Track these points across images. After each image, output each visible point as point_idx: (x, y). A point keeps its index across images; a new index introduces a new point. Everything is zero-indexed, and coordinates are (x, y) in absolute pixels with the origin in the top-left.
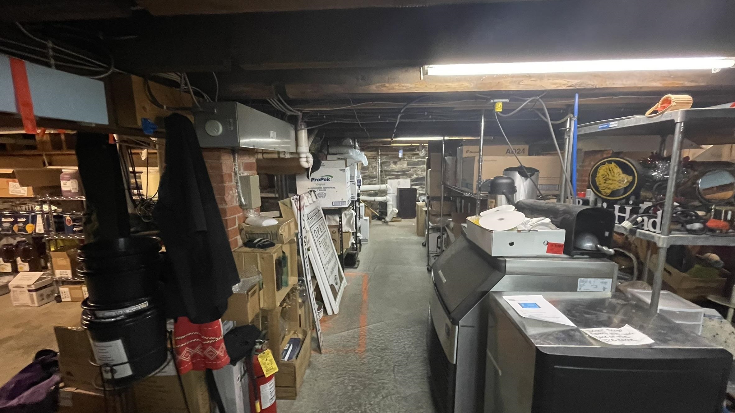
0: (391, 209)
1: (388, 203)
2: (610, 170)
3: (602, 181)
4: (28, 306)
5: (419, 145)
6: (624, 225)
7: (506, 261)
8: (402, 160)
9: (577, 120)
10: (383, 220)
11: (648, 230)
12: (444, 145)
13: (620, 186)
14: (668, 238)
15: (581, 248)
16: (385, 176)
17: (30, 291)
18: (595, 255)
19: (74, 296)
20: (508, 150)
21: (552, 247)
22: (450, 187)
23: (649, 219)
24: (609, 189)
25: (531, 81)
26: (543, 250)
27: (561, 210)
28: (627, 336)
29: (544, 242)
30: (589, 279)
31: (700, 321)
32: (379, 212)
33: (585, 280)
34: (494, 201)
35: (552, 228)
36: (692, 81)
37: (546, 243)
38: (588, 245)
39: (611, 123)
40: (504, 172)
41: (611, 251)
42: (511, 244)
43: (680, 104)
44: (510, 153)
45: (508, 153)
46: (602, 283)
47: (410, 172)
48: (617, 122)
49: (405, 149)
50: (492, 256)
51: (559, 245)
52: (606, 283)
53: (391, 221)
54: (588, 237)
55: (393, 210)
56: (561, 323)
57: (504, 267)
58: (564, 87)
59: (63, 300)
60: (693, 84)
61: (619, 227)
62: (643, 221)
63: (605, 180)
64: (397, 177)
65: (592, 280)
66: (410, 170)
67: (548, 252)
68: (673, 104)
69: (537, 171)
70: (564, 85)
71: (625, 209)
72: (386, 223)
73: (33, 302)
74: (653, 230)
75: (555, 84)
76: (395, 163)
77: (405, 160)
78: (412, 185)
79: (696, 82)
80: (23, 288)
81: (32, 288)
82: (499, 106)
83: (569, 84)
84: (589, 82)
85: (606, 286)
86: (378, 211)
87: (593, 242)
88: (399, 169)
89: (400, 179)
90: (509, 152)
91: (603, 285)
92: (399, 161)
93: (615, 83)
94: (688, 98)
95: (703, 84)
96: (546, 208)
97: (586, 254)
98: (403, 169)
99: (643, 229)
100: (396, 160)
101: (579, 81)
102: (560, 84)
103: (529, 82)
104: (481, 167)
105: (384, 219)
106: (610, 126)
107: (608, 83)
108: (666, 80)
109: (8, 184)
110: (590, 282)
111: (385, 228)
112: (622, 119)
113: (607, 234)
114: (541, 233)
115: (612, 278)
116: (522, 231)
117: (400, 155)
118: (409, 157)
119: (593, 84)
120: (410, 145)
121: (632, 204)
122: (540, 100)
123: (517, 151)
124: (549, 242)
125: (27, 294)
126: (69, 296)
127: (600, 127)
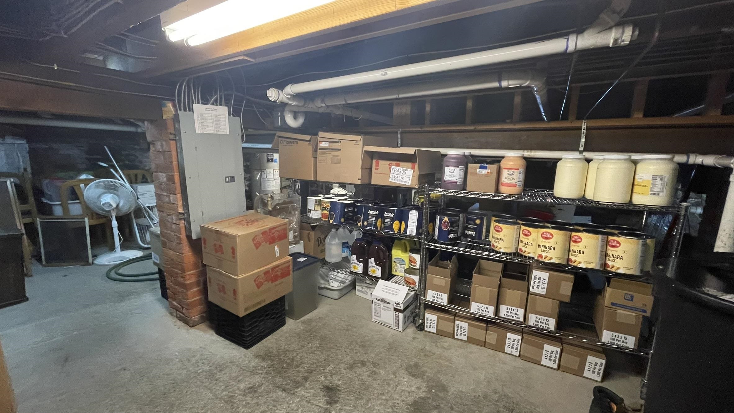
4: (390, 327)
17: (395, 309)
19: (440, 328)
59: (426, 329)
73: (397, 324)
80: (389, 303)
81: (400, 307)
109: (390, 168)
125: (393, 313)
126: (435, 326)
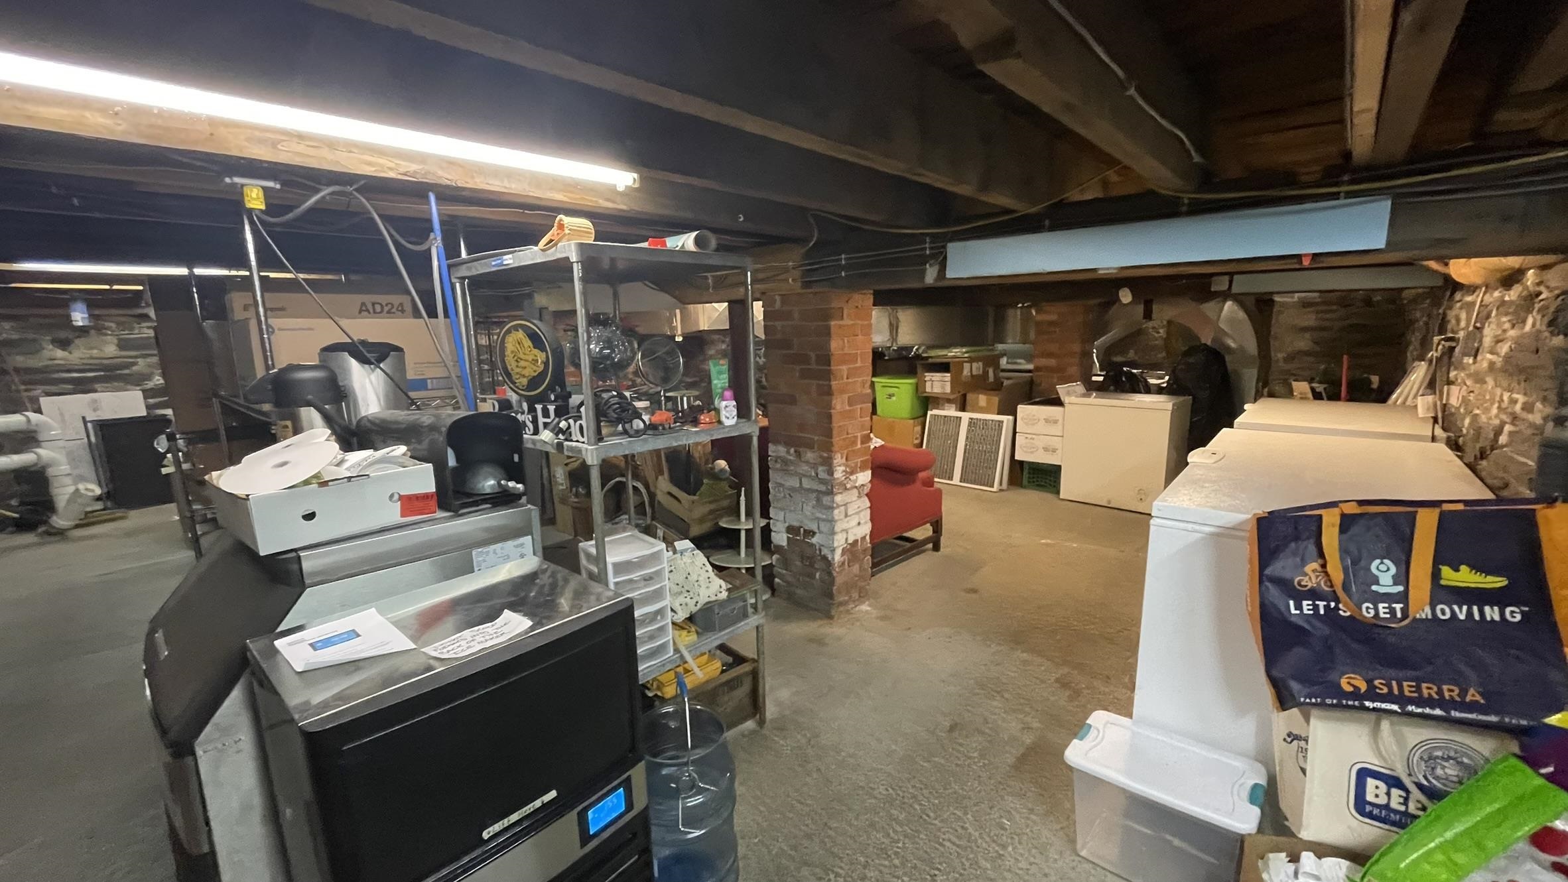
0: (71, 489)
1: (51, 472)
2: (519, 343)
3: (514, 364)
5: (141, 288)
6: (543, 438)
7: (299, 558)
8: (93, 332)
9: (441, 245)
10: (41, 529)
11: (577, 441)
12: (195, 290)
13: (535, 371)
14: (596, 449)
15: (476, 492)
16: (23, 387)
18: (503, 499)
20: (363, 304)
21: (411, 503)
22: (229, 400)
23: (575, 422)
24: (524, 376)
25: (308, 146)
26: (393, 514)
27: (425, 424)
28: (499, 630)
29: (392, 496)
30: (493, 547)
31: (663, 563)
32: (22, 504)
33: (485, 549)
34: (289, 423)
35: (405, 465)
36: (608, 200)
37: (396, 497)
38: (488, 484)
39: (505, 257)
40: (319, 354)
41: (519, 489)
42: (310, 517)
43: (576, 232)
44: (369, 313)
45: (366, 313)
46: (516, 546)
47: (135, 368)
48: (510, 256)
49: (94, 301)
50: (262, 554)
51: (426, 497)
52: (522, 545)
53: (77, 526)
54: (487, 469)
55: (77, 490)
56: (391, 651)
57: (299, 573)
58: (392, 175)
60: (610, 205)
61: (534, 442)
62: (569, 427)
63: (517, 361)
64: (82, 386)
65: (498, 546)
66: (135, 364)
67: (403, 515)
68: (567, 231)
69: (398, 349)
70: (391, 169)
71: (548, 409)
72: (61, 534)
74: (581, 439)
75: (370, 164)
76: (64, 344)
77: (106, 335)
78: (149, 407)
79: (614, 202)
82: (254, 195)
83: (402, 170)
84: (440, 173)
85: (524, 551)
86: (14, 502)
87: (495, 478)
88: (85, 361)
89: (95, 391)
90: (368, 311)
91: (519, 549)
92: (79, 337)
93: (490, 182)
94: (585, 223)
95: (624, 207)
96: (404, 426)
97: (485, 501)
98: (105, 362)
99: (572, 441)
100: (63, 334)
101: (421, 167)
102: (381, 166)
103: (301, 148)
104: (267, 345)
105: (45, 522)
106: (505, 263)
107: (478, 180)
108: (571, 192)
110: (495, 552)
111: (54, 550)
112: (516, 251)
113: (516, 458)
114: (379, 478)
115: (532, 534)
116: (330, 483)
117: (79, 317)
118: (118, 324)
119: (449, 177)
120: (107, 287)
121: (555, 401)
122: (355, 193)
123: (386, 309)
124: (401, 494)
127: (493, 263)
